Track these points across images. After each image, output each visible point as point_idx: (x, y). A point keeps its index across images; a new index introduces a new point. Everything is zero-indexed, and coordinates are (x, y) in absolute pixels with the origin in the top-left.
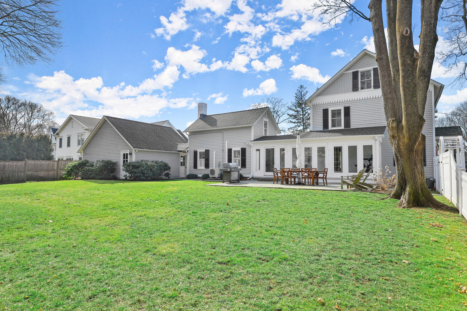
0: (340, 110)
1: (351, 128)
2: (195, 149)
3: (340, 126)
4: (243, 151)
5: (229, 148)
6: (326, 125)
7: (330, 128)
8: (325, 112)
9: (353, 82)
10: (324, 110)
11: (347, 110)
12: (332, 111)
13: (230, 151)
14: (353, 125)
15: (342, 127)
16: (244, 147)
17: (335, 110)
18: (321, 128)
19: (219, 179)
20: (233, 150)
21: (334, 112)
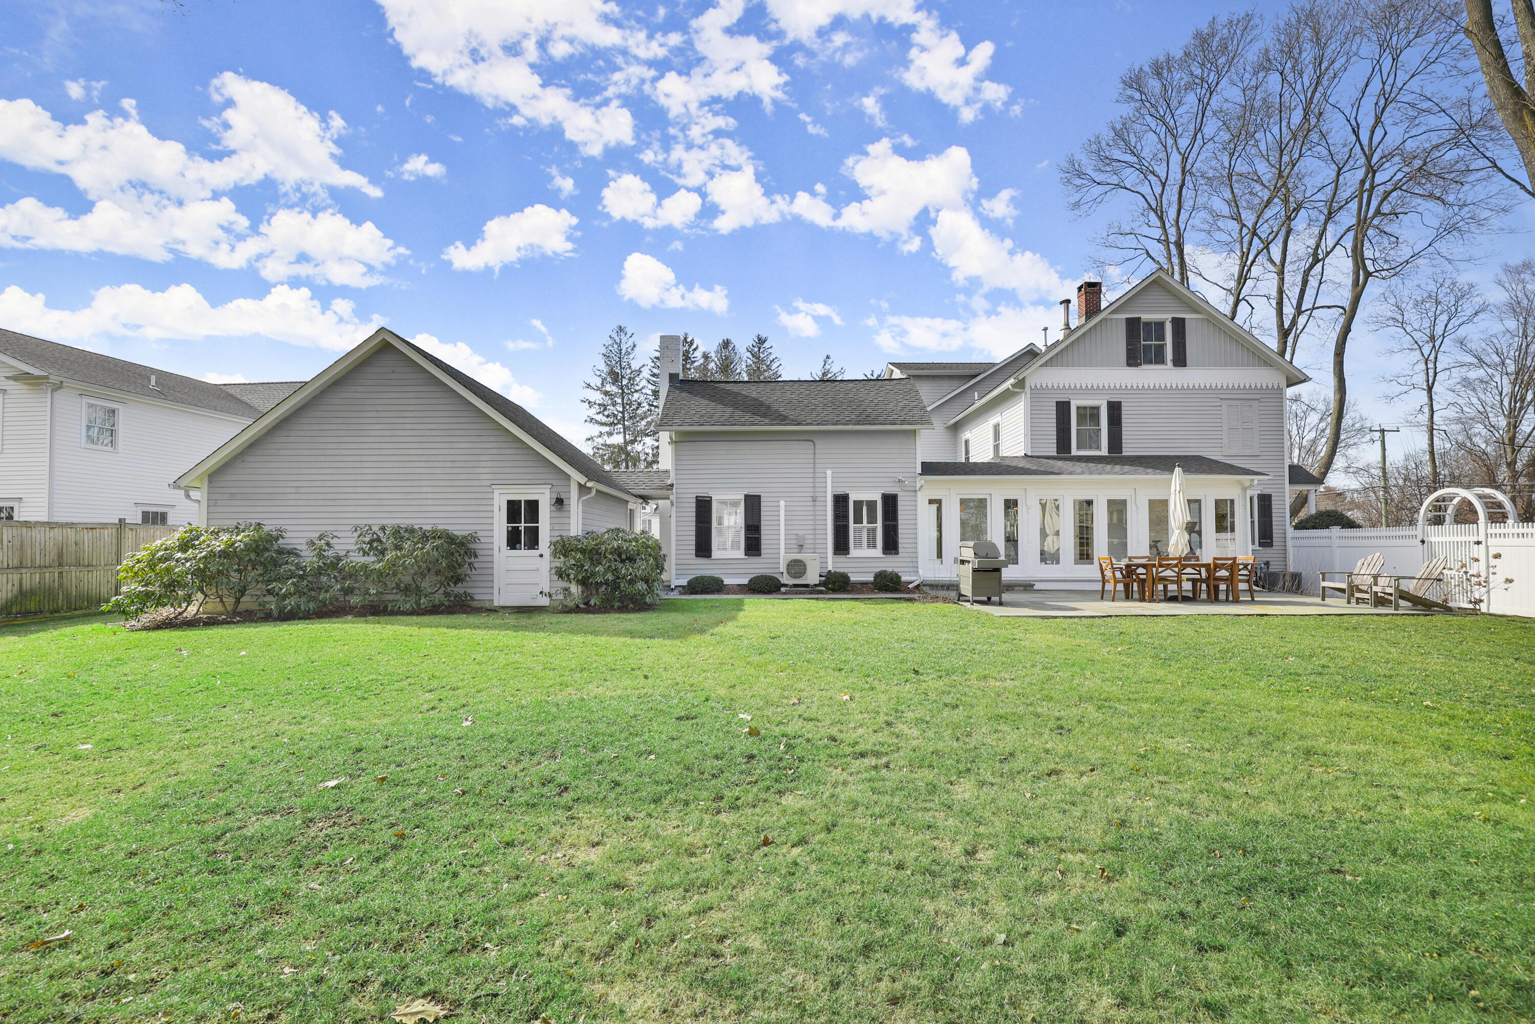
0: (1097, 409)
1: (1124, 454)
2: (703, 492)
3: (1098, 448)
4: (890, 502)
5: (840, 491)
6: (1063, 443)
7: (1075, 452)
8: (1063, 408)
9: (1128, 344)
10: (1059, 404)
11: (1115, 409)
12: (1078, 408)
13: (841, 501)
14: (1128, 450)
15: (1104, 451)
16: (890, 490)
17: (1085, 408)
18: (1053, 452)
19: (821, 592)
20: (853, 497)
21: (1082, 412)
